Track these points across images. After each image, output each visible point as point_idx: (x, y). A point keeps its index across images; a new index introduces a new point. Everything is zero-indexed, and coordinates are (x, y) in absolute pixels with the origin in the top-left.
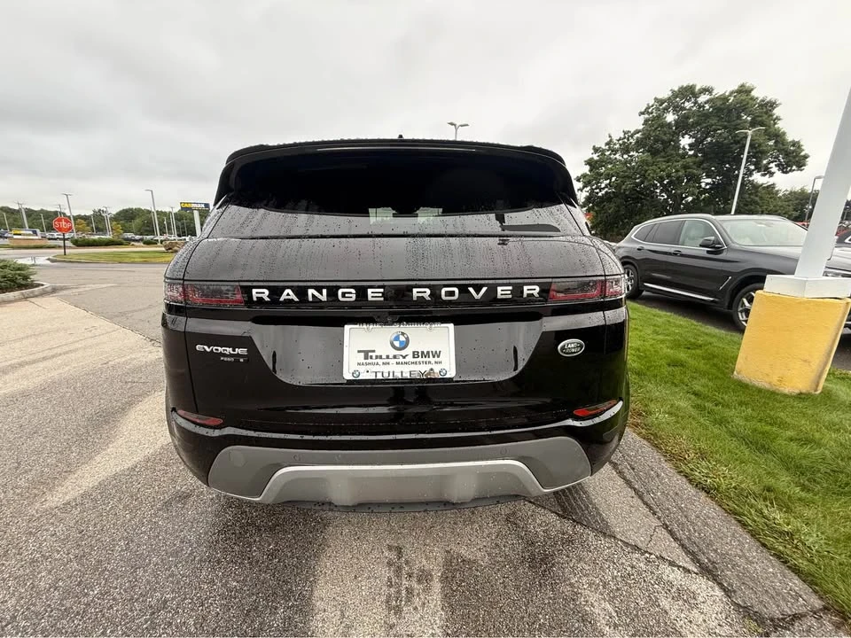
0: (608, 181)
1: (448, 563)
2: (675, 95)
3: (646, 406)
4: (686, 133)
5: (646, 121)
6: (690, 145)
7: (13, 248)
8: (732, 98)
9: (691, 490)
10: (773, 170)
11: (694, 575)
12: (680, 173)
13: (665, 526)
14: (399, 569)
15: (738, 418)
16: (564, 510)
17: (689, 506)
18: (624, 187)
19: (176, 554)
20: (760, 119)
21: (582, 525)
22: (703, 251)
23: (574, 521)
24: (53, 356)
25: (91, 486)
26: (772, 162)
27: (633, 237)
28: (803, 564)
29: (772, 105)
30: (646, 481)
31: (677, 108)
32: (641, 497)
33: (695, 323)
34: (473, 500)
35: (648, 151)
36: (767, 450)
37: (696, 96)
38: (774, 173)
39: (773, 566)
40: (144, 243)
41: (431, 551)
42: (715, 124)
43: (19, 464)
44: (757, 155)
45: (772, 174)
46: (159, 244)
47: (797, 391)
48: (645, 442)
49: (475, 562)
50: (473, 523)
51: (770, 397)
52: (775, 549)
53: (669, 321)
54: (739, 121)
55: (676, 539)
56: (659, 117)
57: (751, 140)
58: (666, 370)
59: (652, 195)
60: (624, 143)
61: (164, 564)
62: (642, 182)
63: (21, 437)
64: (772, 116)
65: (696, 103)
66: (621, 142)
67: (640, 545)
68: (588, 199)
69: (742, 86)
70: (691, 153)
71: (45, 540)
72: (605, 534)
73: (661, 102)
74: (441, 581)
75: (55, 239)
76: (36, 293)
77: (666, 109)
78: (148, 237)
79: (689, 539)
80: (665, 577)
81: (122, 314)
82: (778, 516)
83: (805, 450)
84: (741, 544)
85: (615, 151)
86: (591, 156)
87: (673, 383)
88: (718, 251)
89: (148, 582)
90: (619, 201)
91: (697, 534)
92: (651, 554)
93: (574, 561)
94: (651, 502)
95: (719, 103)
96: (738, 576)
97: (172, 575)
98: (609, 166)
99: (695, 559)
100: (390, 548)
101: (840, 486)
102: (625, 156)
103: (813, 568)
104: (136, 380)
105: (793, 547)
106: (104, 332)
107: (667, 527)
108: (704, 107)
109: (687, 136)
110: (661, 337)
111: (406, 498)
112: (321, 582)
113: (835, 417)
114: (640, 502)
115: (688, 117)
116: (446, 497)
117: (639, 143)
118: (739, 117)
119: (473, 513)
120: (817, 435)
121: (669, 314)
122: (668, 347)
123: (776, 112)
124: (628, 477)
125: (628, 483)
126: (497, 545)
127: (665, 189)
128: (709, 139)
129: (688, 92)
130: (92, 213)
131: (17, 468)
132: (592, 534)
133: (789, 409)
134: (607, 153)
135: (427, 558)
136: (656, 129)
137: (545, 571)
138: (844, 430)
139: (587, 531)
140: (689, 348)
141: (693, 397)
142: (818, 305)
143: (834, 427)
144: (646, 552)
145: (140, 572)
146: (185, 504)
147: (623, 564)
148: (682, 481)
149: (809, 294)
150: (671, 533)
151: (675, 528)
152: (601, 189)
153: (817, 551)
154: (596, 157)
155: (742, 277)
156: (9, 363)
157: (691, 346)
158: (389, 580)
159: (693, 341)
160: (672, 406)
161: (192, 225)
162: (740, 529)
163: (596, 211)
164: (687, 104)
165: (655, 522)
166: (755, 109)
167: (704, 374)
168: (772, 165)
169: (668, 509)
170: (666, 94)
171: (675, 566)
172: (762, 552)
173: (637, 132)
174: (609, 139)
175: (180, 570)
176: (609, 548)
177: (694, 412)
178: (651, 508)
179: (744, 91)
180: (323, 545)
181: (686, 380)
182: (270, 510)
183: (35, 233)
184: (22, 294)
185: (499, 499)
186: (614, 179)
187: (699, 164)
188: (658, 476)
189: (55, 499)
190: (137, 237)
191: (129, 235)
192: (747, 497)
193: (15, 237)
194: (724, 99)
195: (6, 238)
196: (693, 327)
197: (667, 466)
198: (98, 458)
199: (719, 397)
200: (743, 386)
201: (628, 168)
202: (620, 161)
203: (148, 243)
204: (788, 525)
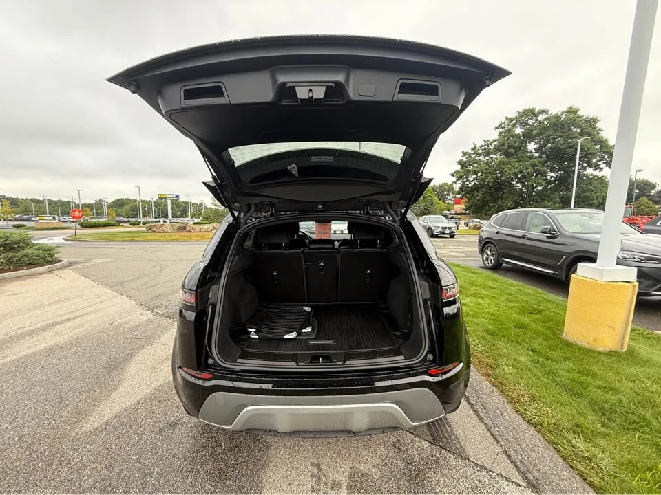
0: (475, 176)
1: (352, 476)
2: (520, 115)
3: (496, 360)
4: (532, 141)
5: (500, 134)
6: (535, 149)
7: (38, 229)
8: (564, 117)
9: (525, 425)
10: (601, 166)
11: (522, 488)
12: (530, 170)
13: (506, 453)
14: (319, 479)
15: (563, 370)
16: (434, 439)
17: (522, 437)
18: (487, 180)
19: (170, 465)
20: (586, 131)
21: (446, 450)
22: (543, 236)
23: (441, 447)
24: (75, 318)
25: (110, 416)
26: (600, 160)
27: (492, 223)
28: (597, 481)
29: (595, 121)
30: (494, 418)
31: (523, 124)
32: (489, 430)
33: (540, 291)
34: (366, 430)
35: (505, 154)
36: (580, 396)
37: (536, 115)
38: (602, 169)
39: (577, 482)
40: (131, 224)
41: (341, 467)
42: (553, 135)
43: (62, 400)
44: (587, 156)
45: (601, 169)
46: (141, 225)
47: (608, 349)
48: (494, 388)
49: (370, 475)
50: (369, 448)
51: (588, 353)
52: (578, 470)
53: (520, 290)
54: (570, 133)
55: (512, 462)
56: (510, 130)
57: (581, 146)
58: (513, 331)
59: (510, 185)
60: (485, 149)
61: (163, 473)
62: (501, 177)
63: (60, 380)
64: (595, 128)
65: (536, 120)
66: (483, 148)
67: (486, 465)
68: (461, 189)
69: (570, 108)
70: (537, 155)
71: (85, 455)
72: (462, 457)
73: (511, 120)
74: (347, 489)
75: (67, 222)
76: (58, 267)
77: (515, 125)
78: (134, 219)
79: (521, 461)
80: (502, 490)
81: (120, 283)
82: (582, 445)
83: (608, 396)
84: (556, 466)
85: (479, 155)
86: (461, 158)
87: (517, 342)
88: (554, 237)
89: (154, 485)
90: (484, 190)
91: (526, 458)
92: (493, 472)
93: (439, 476)
94: (496, 434)
95: (554, 120)
96: (552, 489)
97: (169, 481)
98: (476, 165)
99: (525, 477)
100: (313, 464)
101: (629, 424)
102: (487, 158)
103: (603, 484)
104: (134, 336)
105: (591, 469)
106: (108, 298)
107: (507, 452)
108: (543, 123)
109: (533, 143)
110: (512, 304)
111: (323, 428)
112: (267, 487)
113: (633, 370)
114: (488, 434)
115: (532, 130)
116: (348, 428)
117: (497, 149)
118: (570, 130)
119: (370, 440)
120: (618, 385)
121: (520, 283)
122: (516, 313)
123: (598, 125)
124: (481, 415)
125: (481, 419)
126: (386, 464)
127: (519, 181)
128: (549, 145)
129: (530, 113)
130: (94, 202)
131: (60, 403)
132: (453, 457)
133: (600, 363)
134: (473, 156)
135: (338, 472)
136: (508, 138)
137: (418, 483)
138: (639, 380)
139: (449, 454)
140: (531, 313)
141: (531, 353)
142: (613, 286)
143: (632, 379)
144: (490, 471)
145: (148, 478)
146: (174, 430)
147: (473, 479)
148: (518, 418)
149: (606, 279)
150: (509, 457)
151: (512, 453)
152: (470, 182)
153: (607, 472)
154: (465, 159)
155: (572, 257)
156: (45, 323)
157: (535, 312)
158: (312, 487)
159: (536, 307)
160: (515, 360)
161: (165, 210)
162: (556, 455)
163: (468, 198)
164: (530, 121)
165: (498, 449)
166: (583, 124)
167: (540, 334)
168: (600, 163)
169: (508, 439)
170: (513, 115)
171: (509, 481)
172: (570, 472)
173: (495, 141)
174: (473, 146)
175: (174, 477)
176: (464, 467)
177: (530, 365)
178: (495, 438)
179: (572, 111)
180: (268, 461)
181: (527, 340)
182: (231, 435)
183: (54, 218)
184: (49, 268)
185: (385, 429)
186: (479, 174)
187: (543, 164)
188: (502, 414)
189: (88, 426)
190: (126, 219)
191: (120, 218)
192: (562, 431)
193: (40, 221)
194: (557, 117)
195: (33, 221)
196: (538, 295)
197: (508, 406)
198: (113, 396)
199: (549, 353)
200: (568, 344)
201: (490, 167)
202: (483, 161)
203: (134, 224)
204: (588, 451)
